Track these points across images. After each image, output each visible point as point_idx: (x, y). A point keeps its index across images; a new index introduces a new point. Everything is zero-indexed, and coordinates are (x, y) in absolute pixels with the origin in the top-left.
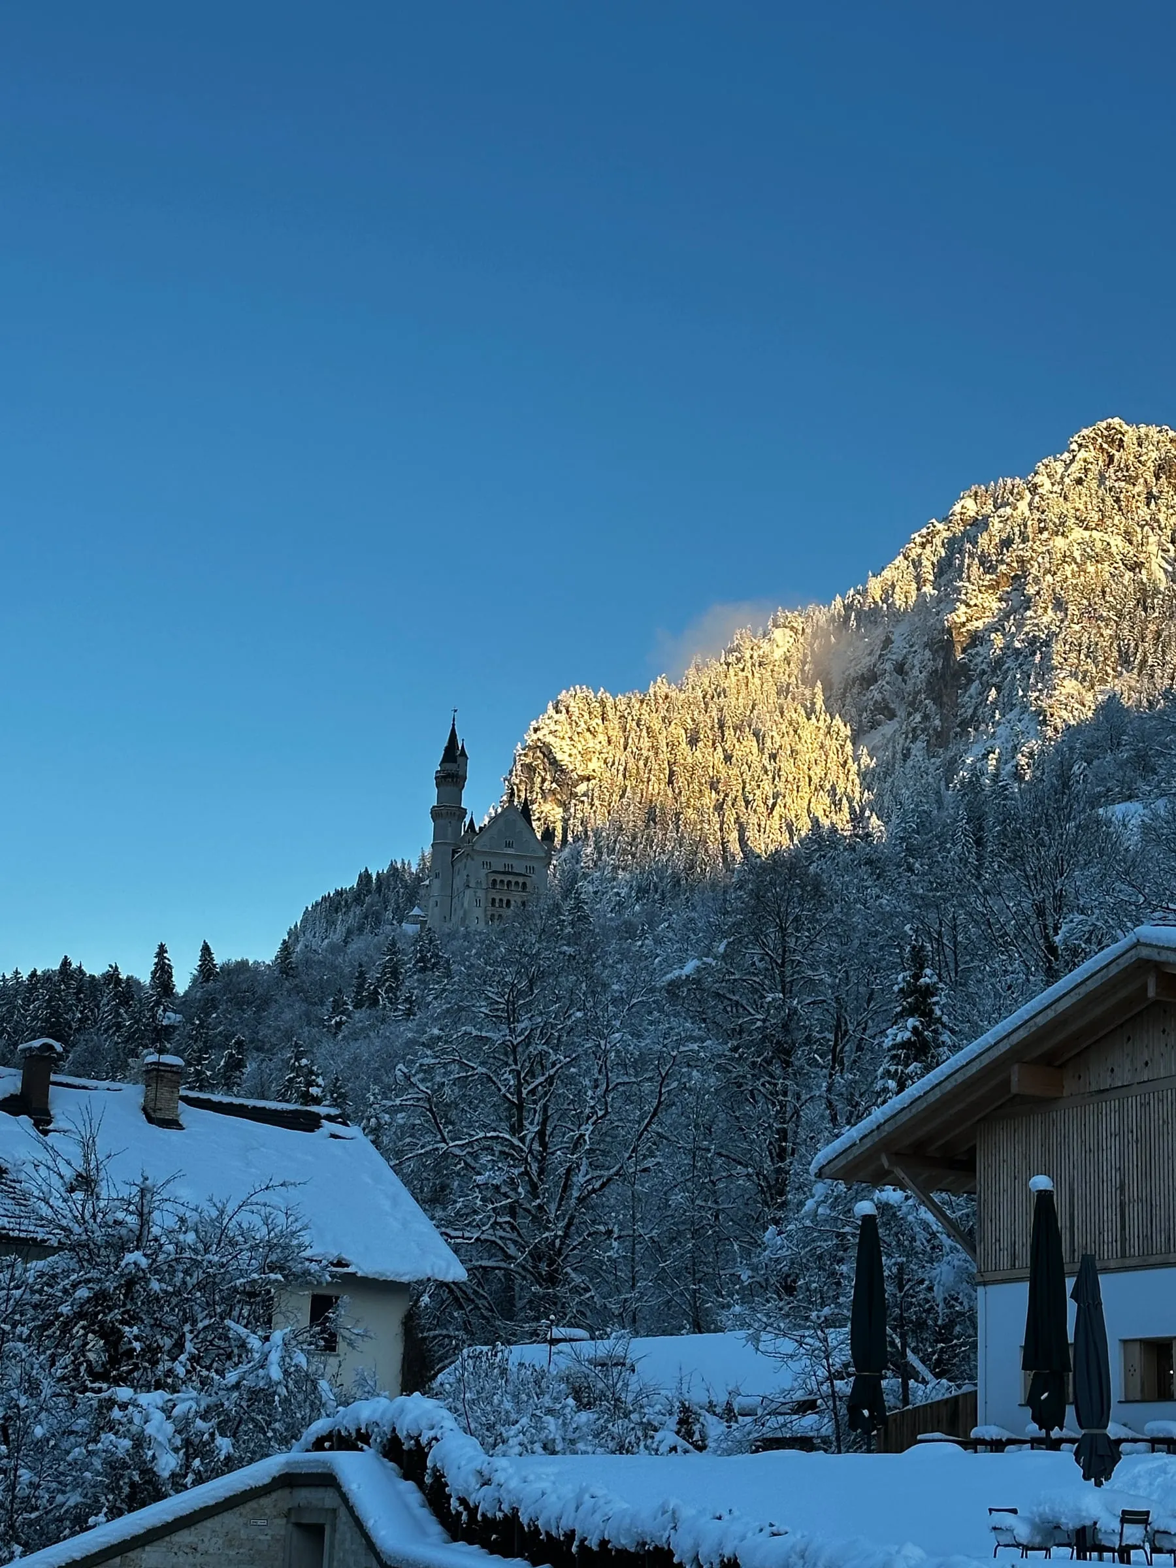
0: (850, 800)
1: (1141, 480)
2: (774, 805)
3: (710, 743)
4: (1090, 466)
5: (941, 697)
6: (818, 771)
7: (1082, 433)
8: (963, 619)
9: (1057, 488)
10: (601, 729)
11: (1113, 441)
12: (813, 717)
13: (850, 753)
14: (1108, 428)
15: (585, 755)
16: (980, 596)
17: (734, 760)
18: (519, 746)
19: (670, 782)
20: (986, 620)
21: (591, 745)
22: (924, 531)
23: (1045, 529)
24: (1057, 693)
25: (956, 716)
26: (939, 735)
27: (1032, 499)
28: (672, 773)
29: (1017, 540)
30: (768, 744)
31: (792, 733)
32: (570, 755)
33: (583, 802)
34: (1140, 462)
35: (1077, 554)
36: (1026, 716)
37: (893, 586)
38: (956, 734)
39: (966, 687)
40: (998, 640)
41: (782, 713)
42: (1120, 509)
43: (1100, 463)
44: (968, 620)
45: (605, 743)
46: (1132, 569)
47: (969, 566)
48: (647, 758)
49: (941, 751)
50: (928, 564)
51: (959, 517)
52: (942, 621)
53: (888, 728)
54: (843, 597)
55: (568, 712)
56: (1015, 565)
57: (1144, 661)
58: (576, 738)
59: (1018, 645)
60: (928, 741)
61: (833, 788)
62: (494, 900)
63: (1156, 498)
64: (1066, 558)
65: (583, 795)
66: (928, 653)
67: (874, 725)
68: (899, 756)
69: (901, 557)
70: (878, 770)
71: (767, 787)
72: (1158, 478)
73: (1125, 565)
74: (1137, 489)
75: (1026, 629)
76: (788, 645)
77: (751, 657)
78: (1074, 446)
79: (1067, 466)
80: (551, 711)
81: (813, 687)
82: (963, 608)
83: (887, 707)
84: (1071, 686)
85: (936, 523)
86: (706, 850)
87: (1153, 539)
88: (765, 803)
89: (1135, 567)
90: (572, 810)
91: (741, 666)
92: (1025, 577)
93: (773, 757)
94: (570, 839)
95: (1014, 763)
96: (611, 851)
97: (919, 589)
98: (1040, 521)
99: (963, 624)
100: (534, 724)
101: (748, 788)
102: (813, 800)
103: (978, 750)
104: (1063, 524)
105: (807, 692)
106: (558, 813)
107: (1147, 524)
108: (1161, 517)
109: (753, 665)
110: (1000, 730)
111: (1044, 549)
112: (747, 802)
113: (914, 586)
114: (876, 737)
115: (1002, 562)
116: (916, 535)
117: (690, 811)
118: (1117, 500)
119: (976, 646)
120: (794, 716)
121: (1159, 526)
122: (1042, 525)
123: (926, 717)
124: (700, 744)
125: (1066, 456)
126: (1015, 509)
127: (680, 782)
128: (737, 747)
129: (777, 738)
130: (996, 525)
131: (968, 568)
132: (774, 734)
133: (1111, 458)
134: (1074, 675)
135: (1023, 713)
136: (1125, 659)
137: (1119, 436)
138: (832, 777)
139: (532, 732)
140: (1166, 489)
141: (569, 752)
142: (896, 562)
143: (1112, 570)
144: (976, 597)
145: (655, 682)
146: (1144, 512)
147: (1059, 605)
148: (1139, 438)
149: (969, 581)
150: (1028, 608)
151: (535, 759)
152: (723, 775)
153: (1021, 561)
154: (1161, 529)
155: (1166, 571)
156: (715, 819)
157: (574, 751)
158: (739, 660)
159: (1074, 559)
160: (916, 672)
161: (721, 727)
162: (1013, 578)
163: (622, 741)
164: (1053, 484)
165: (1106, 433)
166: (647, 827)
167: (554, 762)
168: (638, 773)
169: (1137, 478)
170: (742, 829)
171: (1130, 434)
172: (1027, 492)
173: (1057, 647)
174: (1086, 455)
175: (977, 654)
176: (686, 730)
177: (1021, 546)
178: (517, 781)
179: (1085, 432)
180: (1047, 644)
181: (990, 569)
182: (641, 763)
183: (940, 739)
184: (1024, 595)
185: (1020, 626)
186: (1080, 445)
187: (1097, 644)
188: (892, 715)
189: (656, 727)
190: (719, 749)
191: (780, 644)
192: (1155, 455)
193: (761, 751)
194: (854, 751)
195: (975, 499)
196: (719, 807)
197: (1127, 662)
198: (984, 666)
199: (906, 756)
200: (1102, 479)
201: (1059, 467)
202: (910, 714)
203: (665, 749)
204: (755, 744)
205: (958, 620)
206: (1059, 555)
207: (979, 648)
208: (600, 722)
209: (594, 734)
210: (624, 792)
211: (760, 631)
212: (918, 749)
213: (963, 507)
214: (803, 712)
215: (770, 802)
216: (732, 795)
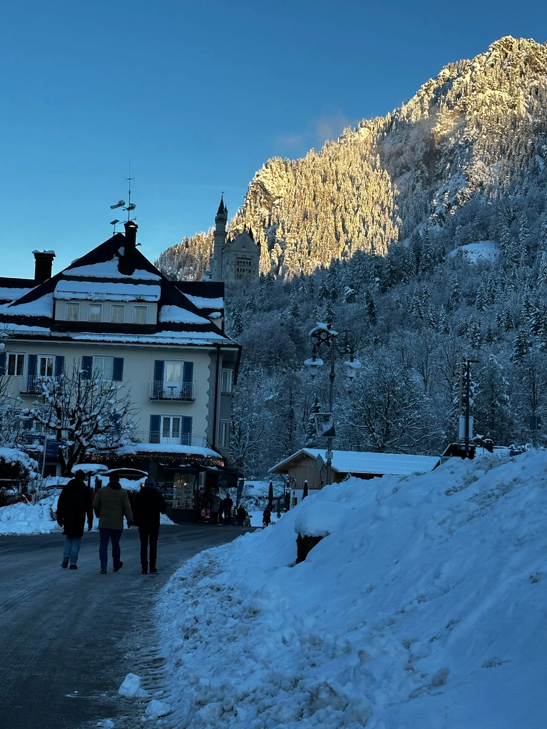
0: (389, 208)
1: (518, 66)
2: (357, 210)
3: (331, 182)
4: (497, 58)
5: (429, 163)
6: (376, 195)
7: (495, 43)
8: (439, 130)
9: (482, 69)
10: (285, 175)
11: (508, 46)
12: (375, 170)
13: (390, 187)
14: (506, 40)
15: (278, 187)
16: (446, 120)
17: (341, 189)
18: (250, 183)
19: (314, 199)
20: (449, 130)
21: (281, 183)
22: (427, 84)
23: (475, 90)
24: (474, 167)
25: (435, 172)
26: (427, 180)
27: (472, 73)
28: (315, 195)
29: (463, 95)
30: (356, 183)
31: (366, 177)
32: (272, 187)
33: (277, 208)
34: (518, 57)
35: (488, 101)
36: (461, 176)
37: (412, 110)
38: (435, 180)
39: (439, 160)
40: (452, 140)
41: (362, 168)
42: (509, 79)
43: (502, 57)
44: (441, 130)
45: (287, 182)
46: (511, 108)
47: (442, 106)
48: (304, 189)
49: (428, 187)
50: (426, 101)
51: (442, 77)
52: (430, 130)
53: (407, 175)
54: (391, 113)
55: (271, 168)
56: (461, 106)
57: (511, 153)
58: (274, 179)
59: (460, 143)
60: (423, 182)
61: (382, 203)
62: (238, 269)
63: (524, 74)
64: (483, 103)
65: (278, 205)
66: (424, 143)
67: (401, 174)
68: (411, 189)
69: (416, 95)
70: (401, 195)
71: (355, 202)
72: (526, 65)
73: (508, 106)
74: (517, 69)
75: (464, 136)
76: (366, 135)
77: (351, 141)
78: (491, 49)
79: (488, 58)
80: (264, 168)
81: (376, 156)
82: (439, 125)
83: (407, 166)
84: (480, 164)
85: (432, 80)
86: (328, 231)
87: (522, 93)
88: (353, 209)
89: (513, 107)
90: (273, 211)
91: (346, 145)
92: (466, 112)
93: (358, 188)
94: (272, 224)
95: (455, 197)
96: (289, 231)
97: (422, 113)
98: (473, 86)
99: (439, 132)
100: (257, 173)
101: (347, 202)
102: (374, 208)
103: (441, 190)
104: (482, 88)
105: (373, 158)
106: (267, 212)
107: (520, 86)
108: (526, 83)
109: (351, 145)
110: (451, 182)
111: (474, 99)
112: (346, 209)
113: (420, 111)
114: (402, 179)
115: (456, 104)
116: (423, 85)
117: (322, 213)
118: (508, 75)
119: (444, 142)
120: (368, 169)
121: (525, 87)
122: (474, 88)
123: (422, 172)
124: (327, 182)
125: (487, 54)
126: (464, 78)
127: (318, 200)
128: (343, 183)
129: (360, 180)
130: (455, 84)
131: (442, 107)
132: (359, 178)
133: (506, 54)
134: (481, 159)
135: (460, 175)
136: (503, 152)
137: (510, 44)
138: (382, 198)
139: (256, 177)
140: (529, 70)
141: (271, 186)
142: (414, 98)
143: (503, 108)
144: (445, 120)
145: (309, 152)
146: (518, 81)
147: (479, 126)
148: (519, 45)
149: (442, 113)
150: (466, 127)
151: (257, 188)
152: (336, 197)
153: (464, 104)
154: (526, 88)
155: (526, 107)
156: (332, 217)
157: (274, 186)
158: (345, 142)
159: (487, 104)
160: (419, 152)
161: (337, 173)
162: (460, 112)
163: (294, 181)
164: (481, 67)
165: (505, 43)
166: (304, 220)
167: (265, 190)
168: (301, 195)
169: (517, 65)
170: (343, 221)
171: (515, 43)
172: (470, 70)
173: (476, 146)
174: (496, 53)
175: (444, 145)
176: (321, 176)
177: (465, 98)
178: (250, 198)
179: (496, 42)
180: (472, 144)
181: (451, 108)
182: (302, 191)
183: (428, 182)
184: (464, 120)
185: (462, 134)
186: (494, 49)
187: (492, 145)
188: (409, 170)
189: (309, 175)
190: (335, 184)
191: (363, 134)
192: (525, 54)
193: (353, 185)
194: (392, 186)
195: (449, 70)
196: (334, 211)
197: (504, 153)
198: (446, 151)
199: (413, 189)
200: (502, 64)
201: (484, 59)
202: (416, 170)
203: (312, 185)
204: (350, 182)
205: (437, 131)
206: (480, 102)
207: (445, 143)
208: (285, 172)
209: (282, 178)
210: (295, 203)
211: (355, 129)
212: (419, 185)
213: (444, 73)
214: (371, 168)
215: (356, 209)
216: (340, 205)
